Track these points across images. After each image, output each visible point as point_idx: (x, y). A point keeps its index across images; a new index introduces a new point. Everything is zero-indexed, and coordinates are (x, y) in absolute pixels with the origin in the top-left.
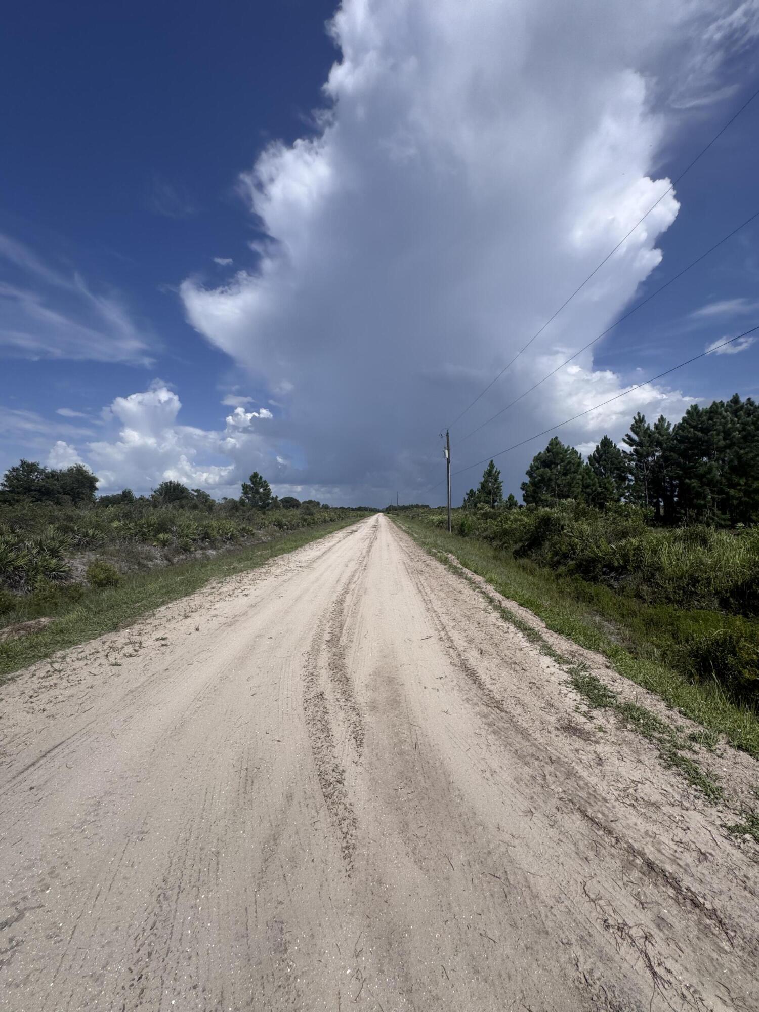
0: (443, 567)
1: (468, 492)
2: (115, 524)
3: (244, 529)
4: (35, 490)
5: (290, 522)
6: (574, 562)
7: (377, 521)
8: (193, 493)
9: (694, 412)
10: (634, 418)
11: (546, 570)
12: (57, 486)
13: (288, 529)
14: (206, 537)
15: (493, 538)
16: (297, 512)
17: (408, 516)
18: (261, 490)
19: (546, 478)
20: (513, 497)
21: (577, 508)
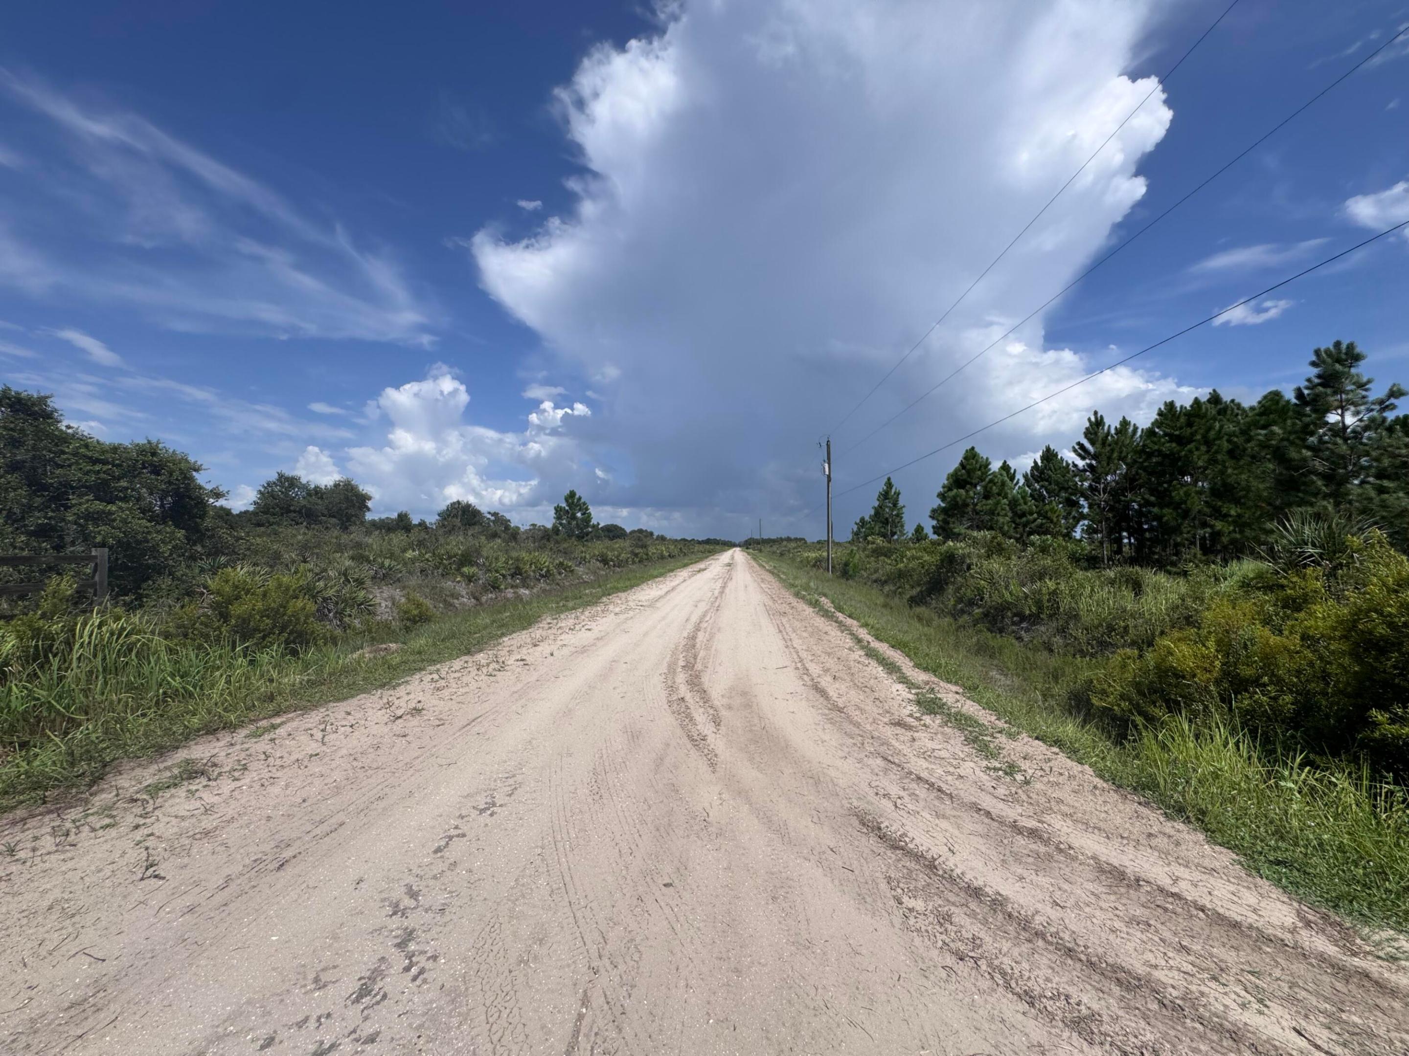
0: (811, 610)
1: (858, 521)
2: (409, 554)
3: (561, 564)
4: (295, 511)
5: (617, 557)
6: (981, 610)
7: (733, 558)
8: (489, 516)
9: (1169, 413)
10: (1089, 420)
11: (948, 620)
12: (321, 506)
13: (614, 566)
14: (517, 572)
15: (886, 582)
16: (627, 544)
17: (774, 553)
18: (579, 515)
19: (960, 503)
20: (922, 529)
21: (992, 542)
